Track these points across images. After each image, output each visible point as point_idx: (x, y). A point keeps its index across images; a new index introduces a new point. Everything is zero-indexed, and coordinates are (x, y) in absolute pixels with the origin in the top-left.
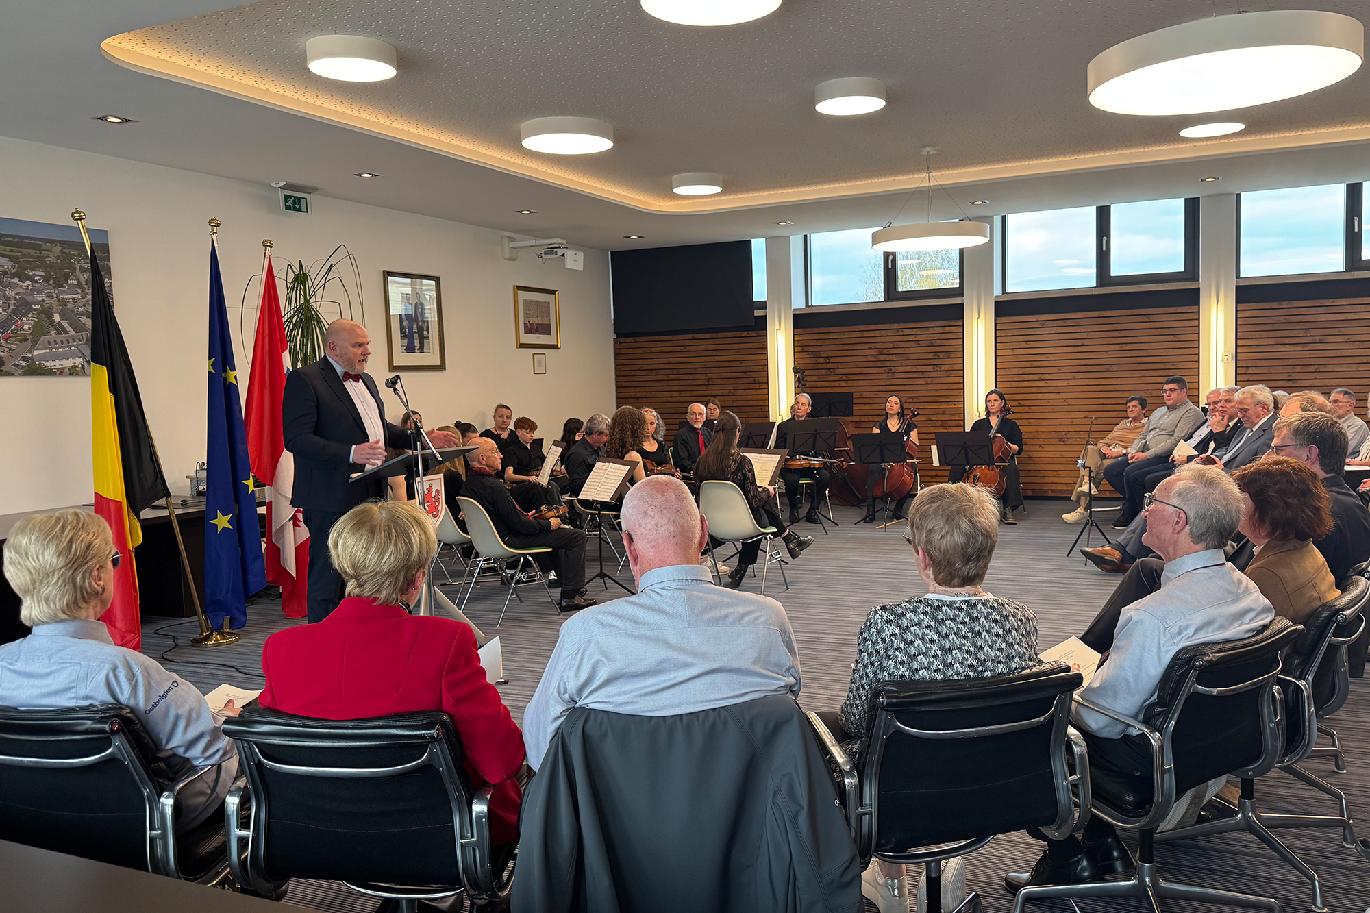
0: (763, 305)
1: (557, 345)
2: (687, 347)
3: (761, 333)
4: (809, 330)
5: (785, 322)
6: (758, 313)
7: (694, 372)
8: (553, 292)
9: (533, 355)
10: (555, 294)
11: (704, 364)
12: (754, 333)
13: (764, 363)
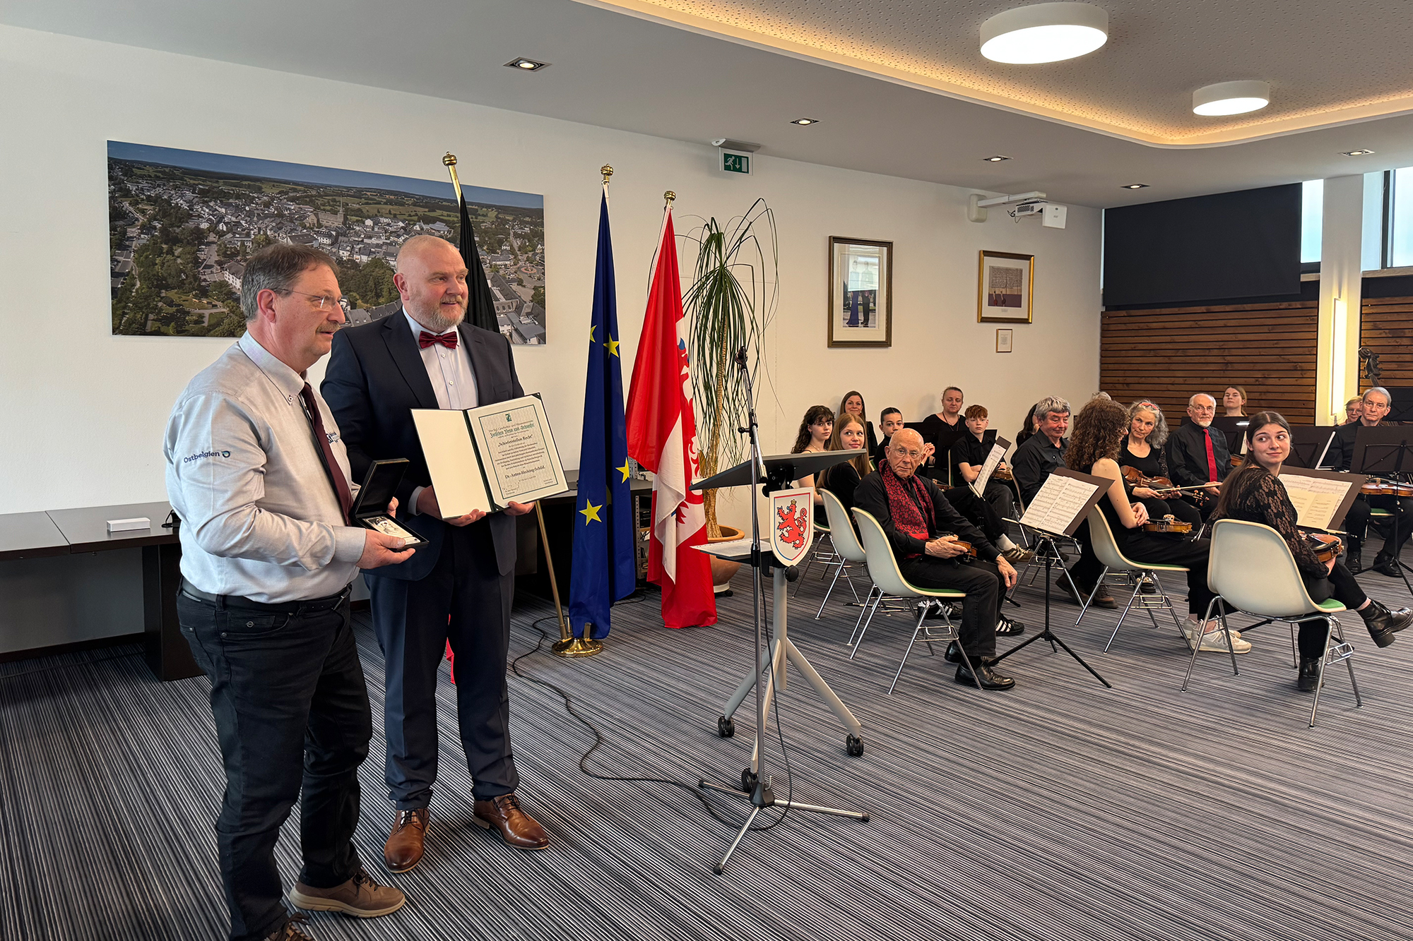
0: (1315, 268)
1: (1028, 319)
2: (1199, 323)
3: (1310, 304)
4: (1387, 300)
5: (1348, 289)
6: (1305, 278)
7: (1207, 354)
8: (1027, 257)
9: (997, 330)
10: (1030, 259)
11: (1222, 343)
12: (1298, 305)
13: (1312, 343)
